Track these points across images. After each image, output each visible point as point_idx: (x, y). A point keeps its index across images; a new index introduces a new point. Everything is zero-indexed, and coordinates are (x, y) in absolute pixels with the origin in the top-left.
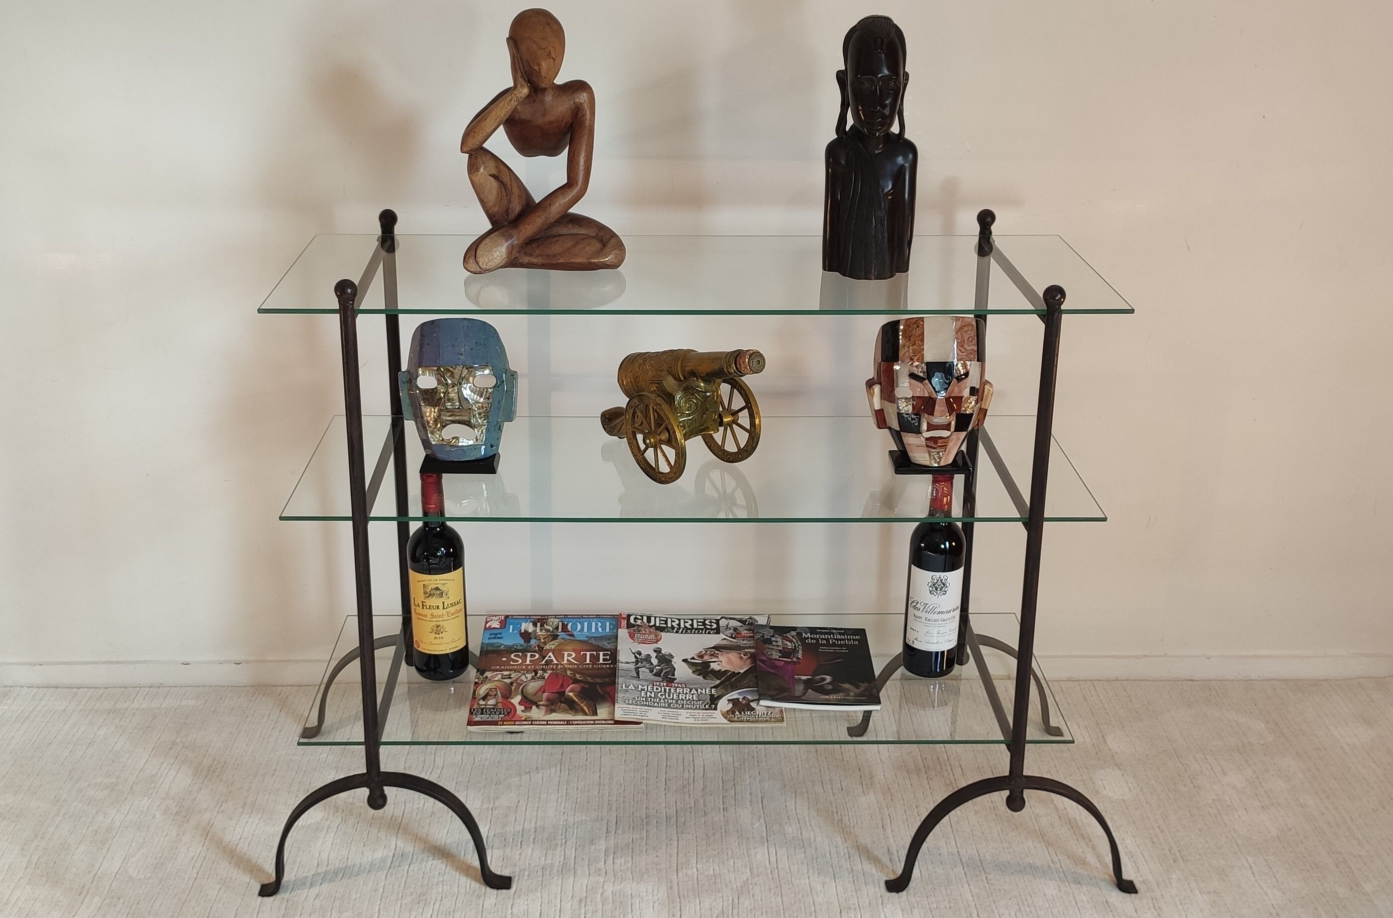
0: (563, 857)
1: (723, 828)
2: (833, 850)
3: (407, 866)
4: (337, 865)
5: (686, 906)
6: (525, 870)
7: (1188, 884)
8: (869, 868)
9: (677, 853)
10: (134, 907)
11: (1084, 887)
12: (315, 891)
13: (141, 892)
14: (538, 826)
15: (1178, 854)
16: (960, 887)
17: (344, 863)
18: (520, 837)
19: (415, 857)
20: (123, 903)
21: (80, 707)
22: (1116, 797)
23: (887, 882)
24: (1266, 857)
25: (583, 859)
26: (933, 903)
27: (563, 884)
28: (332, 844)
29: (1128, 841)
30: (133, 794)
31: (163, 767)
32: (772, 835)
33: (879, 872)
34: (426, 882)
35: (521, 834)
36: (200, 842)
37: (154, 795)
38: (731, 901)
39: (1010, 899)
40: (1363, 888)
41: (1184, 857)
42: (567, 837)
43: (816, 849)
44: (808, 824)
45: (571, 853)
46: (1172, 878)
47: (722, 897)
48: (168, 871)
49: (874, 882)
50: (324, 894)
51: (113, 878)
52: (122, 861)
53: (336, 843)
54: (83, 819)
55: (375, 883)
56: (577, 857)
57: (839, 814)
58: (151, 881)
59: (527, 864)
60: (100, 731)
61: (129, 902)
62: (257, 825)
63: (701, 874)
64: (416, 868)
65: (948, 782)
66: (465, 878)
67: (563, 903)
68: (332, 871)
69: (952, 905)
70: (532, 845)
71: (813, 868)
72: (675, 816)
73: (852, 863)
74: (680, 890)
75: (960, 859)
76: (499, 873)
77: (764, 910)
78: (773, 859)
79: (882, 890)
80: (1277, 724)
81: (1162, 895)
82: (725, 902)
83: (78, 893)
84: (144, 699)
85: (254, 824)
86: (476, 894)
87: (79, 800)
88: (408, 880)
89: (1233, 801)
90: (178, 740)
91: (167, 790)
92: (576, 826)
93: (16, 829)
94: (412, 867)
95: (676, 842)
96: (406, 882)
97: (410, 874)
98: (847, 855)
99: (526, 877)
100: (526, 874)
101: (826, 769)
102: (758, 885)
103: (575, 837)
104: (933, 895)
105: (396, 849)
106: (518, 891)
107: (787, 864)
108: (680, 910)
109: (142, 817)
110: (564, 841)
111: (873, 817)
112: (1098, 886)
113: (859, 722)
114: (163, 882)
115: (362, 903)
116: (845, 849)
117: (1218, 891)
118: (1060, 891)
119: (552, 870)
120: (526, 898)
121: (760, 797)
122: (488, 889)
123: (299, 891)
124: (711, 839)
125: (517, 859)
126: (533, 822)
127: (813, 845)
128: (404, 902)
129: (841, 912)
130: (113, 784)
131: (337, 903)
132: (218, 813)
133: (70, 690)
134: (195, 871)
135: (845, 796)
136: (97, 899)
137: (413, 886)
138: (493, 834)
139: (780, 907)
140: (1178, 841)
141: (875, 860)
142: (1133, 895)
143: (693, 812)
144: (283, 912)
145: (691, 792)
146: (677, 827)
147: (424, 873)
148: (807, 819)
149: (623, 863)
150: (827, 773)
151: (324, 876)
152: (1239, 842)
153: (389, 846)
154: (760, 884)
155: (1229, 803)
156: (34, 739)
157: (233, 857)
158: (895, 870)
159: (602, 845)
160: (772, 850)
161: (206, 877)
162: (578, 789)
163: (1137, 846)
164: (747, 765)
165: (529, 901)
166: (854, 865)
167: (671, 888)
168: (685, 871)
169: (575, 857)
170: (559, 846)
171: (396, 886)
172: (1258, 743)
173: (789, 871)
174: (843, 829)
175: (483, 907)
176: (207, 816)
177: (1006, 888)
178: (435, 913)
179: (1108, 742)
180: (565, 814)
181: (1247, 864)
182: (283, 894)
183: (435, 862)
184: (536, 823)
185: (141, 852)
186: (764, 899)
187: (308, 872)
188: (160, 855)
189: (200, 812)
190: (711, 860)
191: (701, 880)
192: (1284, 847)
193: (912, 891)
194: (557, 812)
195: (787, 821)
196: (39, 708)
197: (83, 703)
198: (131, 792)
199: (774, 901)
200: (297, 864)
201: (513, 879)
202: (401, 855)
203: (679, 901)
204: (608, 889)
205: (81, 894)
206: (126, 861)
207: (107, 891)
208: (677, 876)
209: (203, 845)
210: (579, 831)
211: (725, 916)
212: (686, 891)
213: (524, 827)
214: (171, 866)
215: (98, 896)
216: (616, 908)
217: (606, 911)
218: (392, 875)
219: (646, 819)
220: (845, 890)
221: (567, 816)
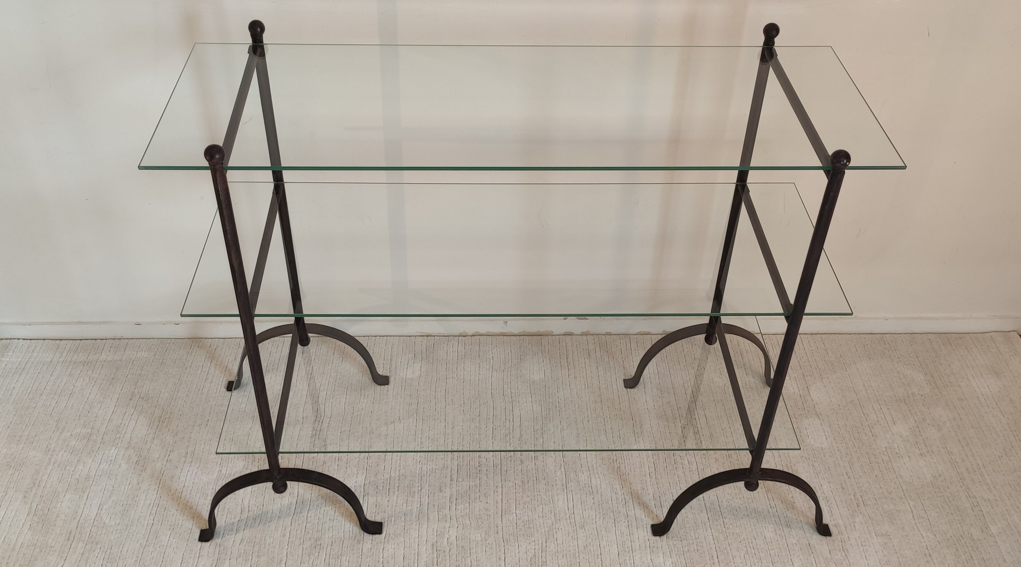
0: (419, 506)
1: (535, 476)
2: (614, 496)
3: (307, 513)
4: (255, 512)
5: (508, 550)
6: (392, 516)
7: (867, 528)
8: (639, 512)
9: (502, 499)
10: (108, 553)
11: (793, 530)
12: (240, 536)
13: (113, 538)
14: (401, 474)
15: (860, 499)
16: (705, 531)
17: (260, 509)
18: (388, 485)
19: (312, 504)
20: (100, 550)
21: (62, 359)
22: (816, 445)
23: (653, 526)
24: (922, 501)
25: (434, 506)
26: (685, 547)
27: (420, 529)
28: (251, 492)
29: (825, 487)
30: (104, 443)
31: (125, 418)
32: (570, 482)
33: (647, 517)
34: (320, 527)
35: (388, 482)
36: (155, 490)
37: (119, 445)
38: (540, 545)
39: (740, 542)
40: (991, 530)
41: (864, 501)
42: (422, 485)
43: (601, 495)
44: (596, 472)
45: (425, 500)
46: (856, 522)
47: (534, 541)
48: (132, 518)
49: (643, 526)
50: (246, 539)
51: (92, 525)
52: (97, 508)
53: (254, 491)
54: (68, 468)
55: (283, 529)
56: (429, 504)
57: (618, 462)
58: (119, 528)
59: (394, 511)
60: (77, 382)
61: (104, 547)
62: (196, 473)
63: (519, 519)
64: (313, 514)
65: (696, 430)
66: (349, 524)
67: (420, 547)
68: (252, 517)
69: (699, 548)
70: (397, 493)
71: (600, 513)
72: (500, 464)
73: (627, 508)
74: (504, 536)
75: (705, 504)
76: (373, 519)
78: (571, 505)
79: (649, 533)
80: (932, 376)
81: (848, 537)
82: (536, 546)
83: (67, 538)
84: (109, 351)
86: (357, 538)
87: (64, 450)
88: (308, 526)
89: (900, 449)
90: (136, 391)
91: (129, 440)
92: (428, 475)
93: (19, 477)
94: (310, 512)
95: (501, 489)
96: (306, 527)
97: (309, 520)
98: (624, 501)
99: (393, 523)
100: (393, 519)
101: (608, 419)
102: (560, 530)
103: (427, 485)
104: (686, 539)
105: (298, 496)
106: (387, 535)
107: (581, 510)
108: (504, 553)
109: (111, 466)
110: (420, 489)
111: (642, 465)
112: (803, 530)
113: (633, 374)
114: (128, 529)
115: (274, 547)
116: (623, 495)
117: (888, 534)
118: (776, 534)
119: (412, 516)
120: (393, 544)
122: (365, 534)
123: (228, 537)
124: (526, 487)
125: (386, 506)
126: (397, 471)
127: (599, 492)
128: (305, 546)
129: (619, 554)
130: (89, 434)
131: (256, 548)
132: (167, 461)
133: (54, 341)
134: (152, 518)
135: (622, 444)
136: (81, 544)
137: (311, 532)
138: (368, 482)
139: (576, 550)
140: (860, 487)
141: (644, 506)
142: (828, 538)
143: (513, 461)
144: (217, 556)
145: (511, 441)
146: (501, 476)
147: (319, 519)
148: (595, 466)
149: (463, 509)
150: (609, 422)
151: (246, 522)
152: (904, 487)
153: (293, 493)
154: (561, 529)
155: (897, 451)
156: (30, 389)
157: (179, 505)
158: (658, 515)
159: (447, 492)
160: (570, 496)
161: (160, 523)
162: (429, 439)
163: (831, 491)
164: (551, 415)
165: (395, 546)
166: (629, 510)
167: (497, 533)
168: (507, 517)
169: (428, 503)
170: (417, 493)
171: (299, 532)
172: (919, 394)
173: (582, 517)
174: (621, 476)
175: (362, 552)
176: (159, 465)
177: (738, 531)
178: (328, 555)
179: (811, 393)
180: (421, 463)
181: (909, 508)
182: (216, 540)
183: (327, 508)
184: (399, 471)
185: (112, 499)
186: (564, 542)
187: (235, 518)
188: (125, 502)
189: (154, 461)
190: (526, 506)
191: (519, 526)
192: (935, 492)
193: (670, 536)
194: (415, 461)
195: (581, 468)
196: (32, 360)
197: (64, 355)
198: (102, 443)
199: (572, 545)
200: (226, 510)
201: (383, 525)
202: (302, 501)
203: (503, 544)
204: (453, 533)
205: (68, 539)
206: (101, 508)
207: (88, 535)
208: (502, 521)
209: (157, 493)
210: (431, 478)
211: (537, 559)
212: (508, 536)
213: (390, 475)
214: (134, 511)
215: (82, 541)
216: (459, 553)
217: (452, 556)
218: (296, 520)
219: (479, 466)
220: (622, 533)
221: (422, 464)
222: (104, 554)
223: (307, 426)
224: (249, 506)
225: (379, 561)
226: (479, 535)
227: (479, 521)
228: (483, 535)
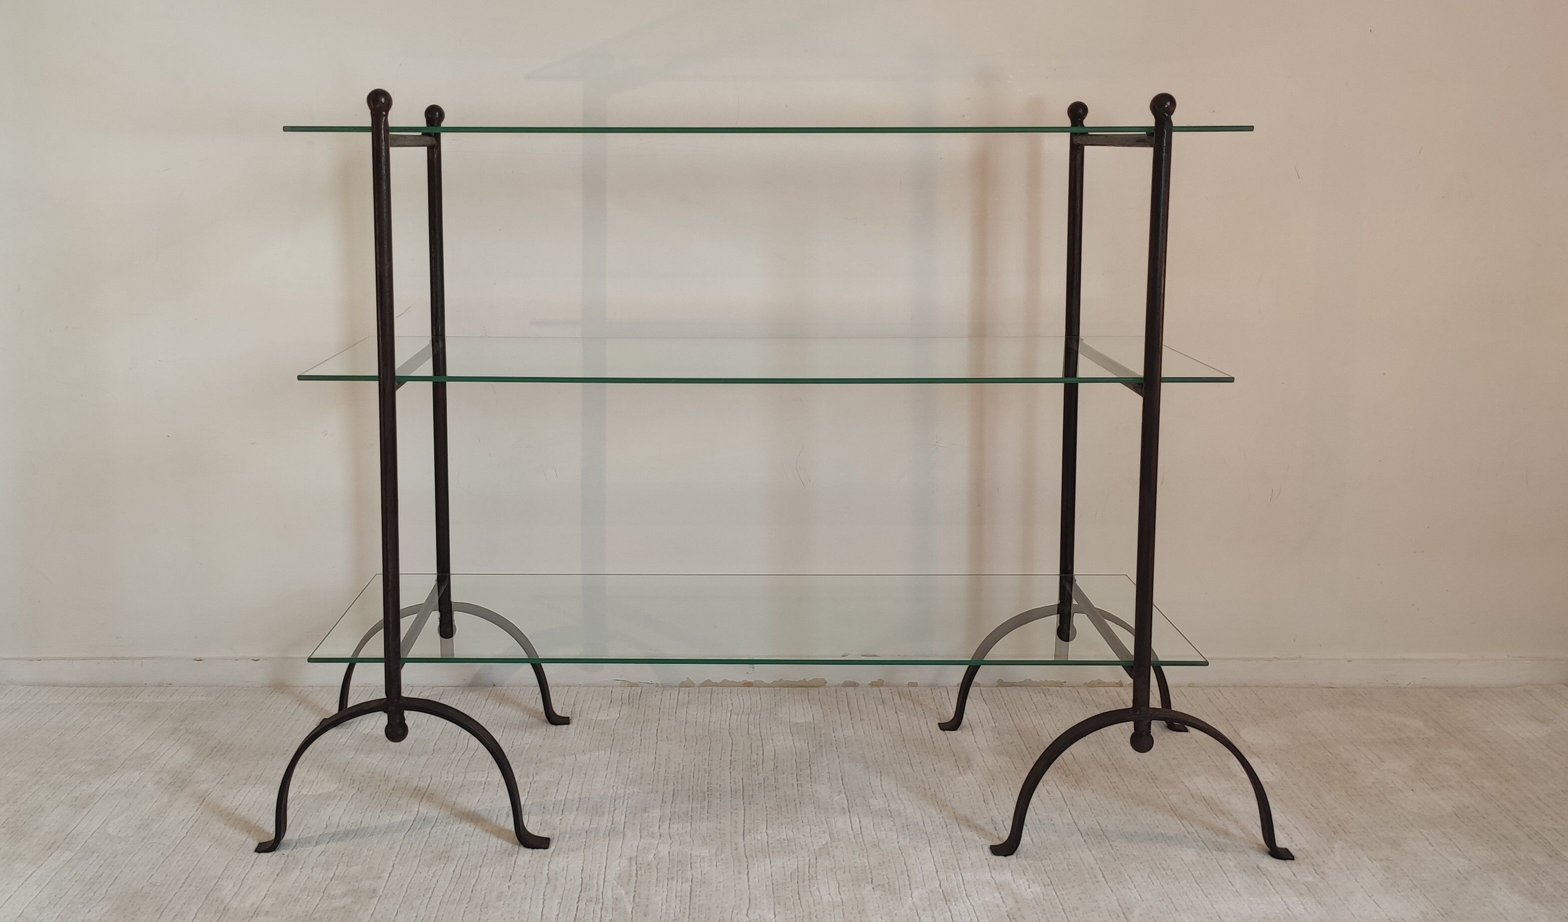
0: (610, 823)
1: (797, 800)
2: (926, 820)
3: (430, 829)
4: (348, 826)
5: (754, 864)
6: (566, 833)
8: (971, 834)
9: (744, 819)
12: (320, 847)
13: (120, 847)
14: (583, 796)
15: (1337, 827)
16: (1080, 851)
17: (356, 825)
18: (562, 807)
19: (439, 820)
20: (97, 857)
21: (76, 701)
23: (992, 847)
26: (1048, 864)
27: (611, 844)
28: (345, 810)
30: (123, 767)
31: (163, 746)
32: (855, 806)
33: (982, 839)
34: (450, 842)
35: (563, 803)
36: (194, 807)
37: (147, 769)
38: (807, 860)
39: (1141, 863)
41: (1345, 829)
42: (616, 805)
43: (907, 818)
44: (897, 797)
45: (621, 818)
47: (797, 858)
48: (153, 831)
49: (976, 846)
50: (331, 850)
51: (90, 835)
52: (102, 821)
53: (350, 809)
54: (64, 787)
55: (391, 842)
56: (628, 823)
57: (932, 789)
58: (131, 839)
59: (569, 827)
60: (96, 718)
61: (105, 855)
62: (261, 793)
63: (772, 837)
64: (440, 829)
66: (495, 839)
67: (609, 860)
68: (342, 831)
69: (1071, 866)
70: (575, 812)
71: (904, 833)
72: (742, 790)
73: (950, 830)
74: (747, 851)
75: (1078, 828)
76: (536, 834)
77: (847, 869)
78: (856, 825)
79: (986, 853)
82: (800, 861)
83: (48, 847)
84: (149, 694)
85: (258, 793)
86: (510, 852)
87: (61, 772)
88: (430, 839)
90: (181, 727)
91: (163, 765)
92: (626, 797)
94: (435, 830)
95: (742, 810)
96: (427, 840)
97: (432, 834)
98: (944, 823)
99: (567, 839)
100: (567, 836)
101: (916, 754)
102: (839, 847)
103: (625, 805)
105: (418, 813)
106: (557, 849)
107: (873, 830)
108: (748, 868)
109: (131, 786)
110: (612, 809)
111: (973, 792)
113: (951, 715)
114: (146, 839)
115: (374, 858)
116: (942, 819)
118: (1201, 857)
119: (598, 833)
120: (566, 856)
121: (840, 775)
122: (524, 847)
123: (302, 847)
124: (784, 809)
125: (558, 823)
126: (578, 792)
127: (903, 814)
128: (424, 857)
129: (937, 871)
130: (103, 760)
131: (345, 858)
132: (217, 784)
134: (185, 831)
135: (939, 775)
136: (68, 853)
137: (434, 845)
138: (530, 803)
139: (865, 867)
141: (976, 827)
144: (280, 865)
145: (760, 771)
146: (743, 799)
147: (448, 833)
148: (895, 793)
149: (681, 827)
150: (917, 758)
151: (332, 836)
153: (411, 810)
154: (841, 846)
156: (22, 724)
157: (229, 820)
158: (1000, 836)
159: (657, 813)
160: (855, 819)
161: (197, 836)
162: (629, 767)
163: (1288, 820)
164: (824, 750)
165: (569, 859)
166: (953, 831)
167: (737, 849)
168: (752, 835)
169: (625, 822)
170: (607, 813)
171: (415, 845)
173: (875, 836)
174: (937, 803)
175: (515, 863)
176: (204, 787)
177: (1135, 853)
178: (459, 868)
180: (615, 786)
182: (283, 851)
183: (462, 825)
184: (580, 794)
185: (126, 815)
186: (846, 858)
187: (314, 831)
188: (146, 816)
189: (197, 782)
190: (784, 826)
191: (772, 843)
193: (1022, 856)
194: (605, 785)
195: (872, 795)
196: (32, 701)
197: (81, 698)
199: (859, 861)
201: (551, 842)
202: (423, 819)
203: (745, 859)
204: (664, 850)
205: (50, 848)
206: (106, 822)
207: (81, 845)
208: (744, 839)
209: (197, 810)
210: (630, 800)
211: (801, 874)
212: (754, 852)
213: (566, 797)
214: (158, 826)
215: (70, 850)
216: (673, 866)
217: (661, 869)
218: (412, 835)
219: (708, 791)
220: (941, 852)
221: (617, 788)
222: (102, 862)
223: (439, 756)
224: (339, 823)
225: (541, 873)
226: (708, 851)
227: (707, 839)
228: (713, 851)
